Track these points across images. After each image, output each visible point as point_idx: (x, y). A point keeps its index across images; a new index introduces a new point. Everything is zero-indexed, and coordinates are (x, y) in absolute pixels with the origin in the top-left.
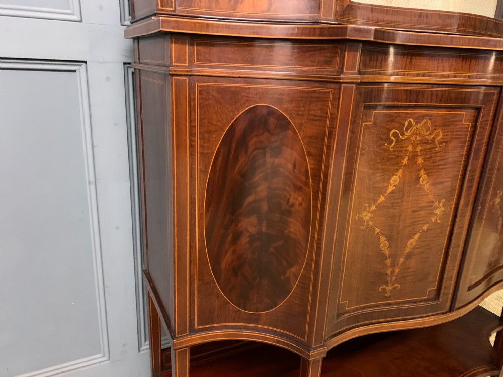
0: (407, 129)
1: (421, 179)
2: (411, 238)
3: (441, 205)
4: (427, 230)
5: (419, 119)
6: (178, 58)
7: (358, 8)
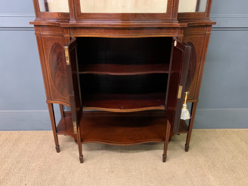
6: (37, 30)
7: (84, 14)
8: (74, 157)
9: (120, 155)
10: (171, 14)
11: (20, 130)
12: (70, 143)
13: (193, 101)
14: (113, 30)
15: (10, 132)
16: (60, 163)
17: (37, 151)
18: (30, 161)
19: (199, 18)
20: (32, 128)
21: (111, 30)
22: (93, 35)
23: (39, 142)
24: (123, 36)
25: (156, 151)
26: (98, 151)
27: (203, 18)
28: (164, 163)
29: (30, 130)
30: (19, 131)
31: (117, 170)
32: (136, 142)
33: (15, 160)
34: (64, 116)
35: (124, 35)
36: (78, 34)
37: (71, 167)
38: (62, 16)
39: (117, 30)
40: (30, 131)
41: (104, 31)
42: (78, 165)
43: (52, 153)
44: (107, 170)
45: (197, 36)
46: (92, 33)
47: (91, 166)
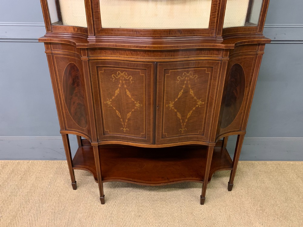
0: (118, 75)
1: (127, 93)
2: (128, 113)
3: (138, 103)
4: (134, 111)
5: (122, 72)
6: (47, 48)
7: (106, 30)
8: (93, 196)
9: (149, 194)
10: (214, 30)
11: (30, 159)
12: (89, 177)
13: (240, 133)
14: (142, 53)
15: (17, 161)
16: (77, 204)
17: (49, 187)
18: (41, 200)
19: (250, 33)
20: (44, 157)
21: (139, 52)
22: (117, 57)
23: (52, 176)
24: (153, 59)
25: (192, 189)
26: (123, 188)
27: (254, 33)
28: (202, 205)
29: (41, 159)
30: (27, 161)
31: (146, 214)
32: (169, 182)
33: (24, 199)
34: (82, 145)
35: (156, 59)
36: (99, 56)
37: (90, 209)
38: (79, 30)
39: (147, 53)
40: (40, 161)
41: (130, 53)
42: (99, 206)
43: (68, 190)
44: (133, 213)
45: (246, 56)
46: (116, 55)
47: (114, 208)
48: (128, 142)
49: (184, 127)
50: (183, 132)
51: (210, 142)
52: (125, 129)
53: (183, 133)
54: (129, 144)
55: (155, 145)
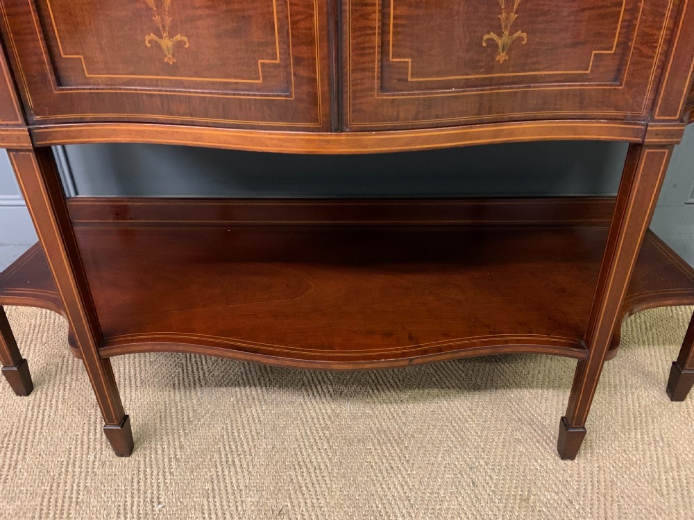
9: (329, 411)
25: (514, 394)
26: (224, 389)
28: (569, 462)
31: (309, 504)
32: (417, 353)
42: (104, 464)
47: (171, 473)
48: (193, 124)
49: (513, 16)
50: (502, 57)
51: (653, 120)
52: (171, 36)
53: (504, 67)
54: (199, 138)
55: (343, 137)
